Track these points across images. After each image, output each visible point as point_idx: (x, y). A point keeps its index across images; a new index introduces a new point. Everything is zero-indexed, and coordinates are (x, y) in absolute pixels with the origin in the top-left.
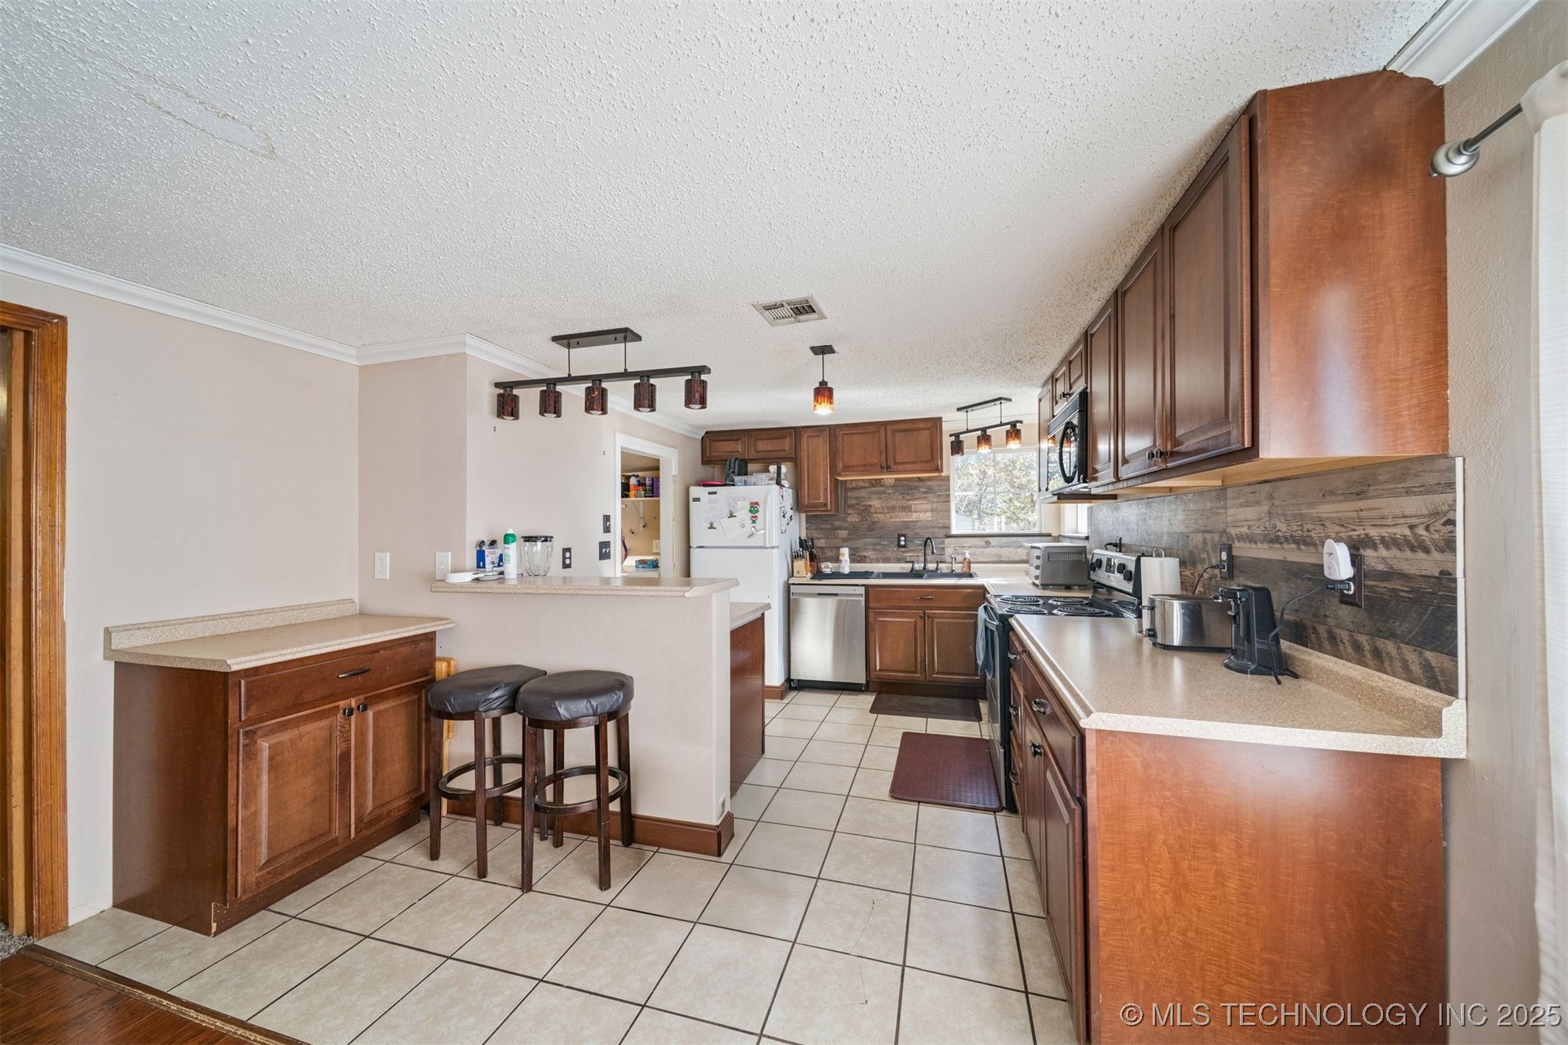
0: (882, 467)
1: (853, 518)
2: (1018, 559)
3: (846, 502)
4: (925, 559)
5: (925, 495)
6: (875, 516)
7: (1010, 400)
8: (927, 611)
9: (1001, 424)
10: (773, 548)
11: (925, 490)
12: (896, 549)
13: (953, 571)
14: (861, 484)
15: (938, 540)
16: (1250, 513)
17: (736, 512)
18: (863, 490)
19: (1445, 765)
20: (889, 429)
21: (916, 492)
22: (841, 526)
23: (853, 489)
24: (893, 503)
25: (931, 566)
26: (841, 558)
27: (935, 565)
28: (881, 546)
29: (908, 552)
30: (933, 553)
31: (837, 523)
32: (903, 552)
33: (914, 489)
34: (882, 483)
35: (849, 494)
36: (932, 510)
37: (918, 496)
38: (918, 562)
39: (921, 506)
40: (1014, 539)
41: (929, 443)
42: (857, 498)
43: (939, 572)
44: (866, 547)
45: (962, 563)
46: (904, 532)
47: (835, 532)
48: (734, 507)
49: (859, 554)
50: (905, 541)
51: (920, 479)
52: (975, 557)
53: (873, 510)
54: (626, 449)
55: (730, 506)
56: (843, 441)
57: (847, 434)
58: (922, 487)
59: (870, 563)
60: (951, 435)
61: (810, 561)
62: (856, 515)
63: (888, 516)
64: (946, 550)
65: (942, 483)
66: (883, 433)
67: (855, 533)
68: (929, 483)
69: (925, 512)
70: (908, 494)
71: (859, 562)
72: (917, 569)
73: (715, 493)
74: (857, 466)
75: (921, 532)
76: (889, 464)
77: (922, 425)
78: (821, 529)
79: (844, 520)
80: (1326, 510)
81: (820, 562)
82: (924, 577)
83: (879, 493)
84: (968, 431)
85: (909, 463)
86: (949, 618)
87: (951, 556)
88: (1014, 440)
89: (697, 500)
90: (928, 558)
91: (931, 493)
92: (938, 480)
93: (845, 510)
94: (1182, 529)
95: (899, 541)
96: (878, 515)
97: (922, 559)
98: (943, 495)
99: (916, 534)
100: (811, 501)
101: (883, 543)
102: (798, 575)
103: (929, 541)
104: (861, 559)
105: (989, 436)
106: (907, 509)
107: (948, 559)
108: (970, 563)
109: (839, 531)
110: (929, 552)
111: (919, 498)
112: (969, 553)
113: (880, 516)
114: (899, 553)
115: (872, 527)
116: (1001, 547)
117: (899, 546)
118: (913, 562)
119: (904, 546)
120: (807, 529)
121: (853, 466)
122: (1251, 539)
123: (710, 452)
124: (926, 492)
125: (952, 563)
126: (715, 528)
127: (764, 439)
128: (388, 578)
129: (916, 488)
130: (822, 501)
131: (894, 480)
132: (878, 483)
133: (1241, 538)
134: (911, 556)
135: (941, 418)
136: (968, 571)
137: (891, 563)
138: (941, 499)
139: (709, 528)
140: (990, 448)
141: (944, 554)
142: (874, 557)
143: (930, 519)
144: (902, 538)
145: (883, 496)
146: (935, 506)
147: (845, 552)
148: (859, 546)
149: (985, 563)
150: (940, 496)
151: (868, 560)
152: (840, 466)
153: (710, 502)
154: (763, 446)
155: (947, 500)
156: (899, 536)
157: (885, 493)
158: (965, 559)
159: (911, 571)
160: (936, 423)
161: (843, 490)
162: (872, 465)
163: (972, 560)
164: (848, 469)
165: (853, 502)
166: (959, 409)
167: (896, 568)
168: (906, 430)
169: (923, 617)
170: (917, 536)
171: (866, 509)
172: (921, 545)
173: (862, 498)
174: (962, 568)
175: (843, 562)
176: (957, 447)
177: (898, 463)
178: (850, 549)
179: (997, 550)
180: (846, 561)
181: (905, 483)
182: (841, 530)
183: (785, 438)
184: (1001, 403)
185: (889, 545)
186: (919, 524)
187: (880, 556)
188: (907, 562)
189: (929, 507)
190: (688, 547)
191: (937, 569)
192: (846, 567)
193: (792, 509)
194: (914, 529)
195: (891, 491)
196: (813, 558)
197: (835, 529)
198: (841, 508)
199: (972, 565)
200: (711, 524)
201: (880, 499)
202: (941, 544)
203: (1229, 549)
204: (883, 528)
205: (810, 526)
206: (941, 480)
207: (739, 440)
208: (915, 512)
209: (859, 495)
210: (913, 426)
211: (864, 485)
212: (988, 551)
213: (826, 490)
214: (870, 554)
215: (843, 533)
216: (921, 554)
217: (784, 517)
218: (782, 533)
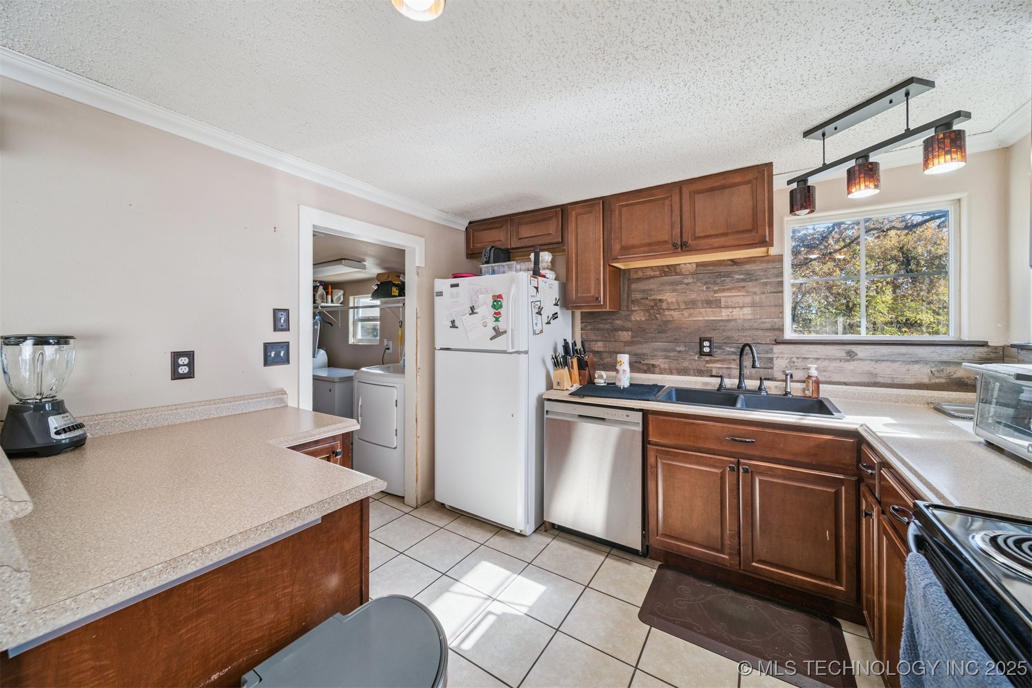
0: (675, 246)
1: (639, 316)
3: (629, 296)
4: (740, 374)
5: (742, 284)
6: (667, 313)
7: (930, 84)
8: (742, 461)
9: (909, 133)
10: (518, 352)
11: (742, 277)
12: (696, 358)
13: (786, 394)
14: (649, 272)
15: (762, 347)
17: (478, 307)
18: (652, 280)
20: (686, 191)
21: (728, 280)
22: (623, 327)
23: (639, 280)
24: (694, 296)
25: (751, 384)
26: (618, 367)
27: (757, 383)
28: (676, 354)
29: (715, 362)
30: (754, 366)
31: (618, 322)
32: (707, 362)
33: (724, 276)
34: (678, 271)
35: (634, 286)
36: (753, 305)
37: (730, 285)
38: (730, 377)
39: (735, 300)
40: (904, 349)
41: (750, 204)
42: (644, 291)
43: (764, 393)
44: (656, 353)
45: (804, 382)
46: (709, 336)
47: (616, 333)
48: (476, 301)
49: (646, 362)
50: (710, 347)
51: (734, 262)
52: (825, 374)
53: (664, 306)
54: (320, 227)
55: (471, 300)
56: (621, 214)
57: (626, 205)
58: (736, 273)
59: (661, 373)
60: (789, 182)
61: (579, 369)
62: (642, 313)
63: (686, 313)
64: (775, 362)
65: (770, 265)
66: (676, 198)
67: (640, 333)
68: (748, 267)
69: (741, 308)
70: (715, 283)
71: (645, 372)
72: (728, 386)
73: (457, 285)
74: (638, 247)
75: (735, 335)
76: (685, 239)
77: (738, 179)
78: (598, 330)
79: (627, 318)
81: (595, 369)
82: (739, 405)
83: (674, 283)
84: (825, 167)
85: (716, 236)
86: (784, 478)
87: (784, 372)
88: (949, 152)
89: (440, 294)
90: (747, 372)
91: (752, 280)
92: (763, 262)
93: (627, 307)
95: (701, 347)
96: (672, 313)
97: (737, 372)
98: (770, 283)
99: (728, 337)
100: (579, 295)
101: (678, 349)
102: (559, 388)
103: (747, 348)
104: (649, 369)
105: (875, 165)
106: (717, 305)
107: (780, 375)
108: (817, 383)
109: (620, 332)
110: (747, 362)
111: (732, 288)
112: (816, 369)
113: (675, 314)
114: (701, 363)
115: (664, 328)
116: (877, 361)
117: (702, 354)
118: (721, 377)
119: (709, 354)
120: (582, 329)
121: (633, 247)
123: (473, 244)
124: (743, 280)
125: (786, 381)
126: (457, 327)
127: (527, 224)
129: (728, 275)
130: (592, 293)
131: (695, 266)
132: (672, 269)
134: (720, 368)
135: (770, 165)
136: (815, 395)
137: (688, 375)
138: (768, 289)
139: (451, 327)
140: (876, 187)
141: (772, 368)
142: (667, 366)
143: (750, 317)
144: (706, 344)
145: (679, 287)
146: (757, 298)
147: (624, 359)
148: (645, 351)
149: (845, 384)
150: (765, 284)
151: (657, 370)
152: (617, 247)
153: (452, 296)
154: (526, 231)
155: (780, 289)
156: (702, 340)
157: (681, 283)
158: (809, 377)
159: (719, 389)
160: (763, 172)
161: (626, 282)
162: (659, 243)
163: (821, 379)
164: (627, 250)
165: (638, 296)
166: (806, 134)
167: (696, 383)
168: (712, 189)
169: (735, 470)
170: (728, 341)
171: (656, 304)
172: (734, 353)
173: (651, 290)
174: (804, 390)
175: (621, 372)
177: (700, 238)
178: (631, 354)
179: (867, 366)
180: (624, 371)
181: (711, 268)
182: (622, 331)
183: (550, 218)
184: (907, 94)
185: (687, 352)
186: (732, 323)
187: (674, 365)
188: (712, 376)
189: (748, 300)
190: (432, 349)
191: (760, 389)
192: (625, 378)
193: (556, 305)
194: (724, 331)
195: (690, 280)
196: (582, 365)
197: (616, 330)
198: (624, 303)
199: (821, 385)
200: (453, 322)
201: (674, 291)
202: (767, 352)
204: (678, 329)
205: (586, 326)
206: (768, 262)
207: (501, 227)
208: (727, 307)
209: (646, 288)
210: (723, 182)
211: (652, 273)
212: (850, 366)
213: (598, 279)
214: (660, 362)
215: (626, 336)
216: (734, 366)
217: (539, 313)
218: (534, 333)
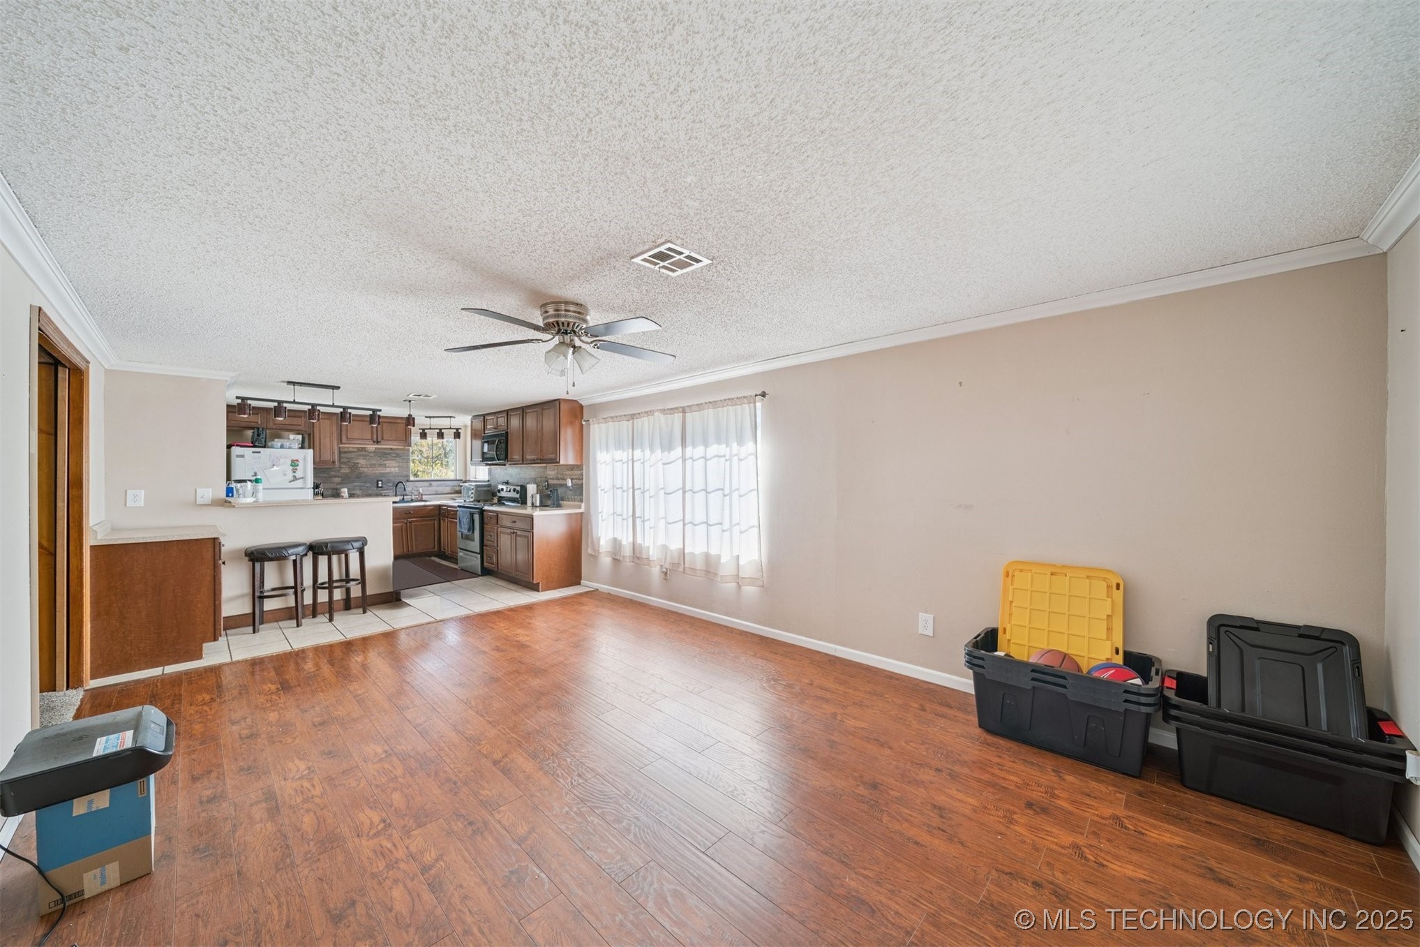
0: (374, 441)
1: (345, 471)
2: (446, 492)
3: (339, 460)
6: (361, 469)
7: (455, 417)
8: (409, 520)
11: (396, 455)
12: (375, 489)
13: (412, 500)
14: (351, 450)
16: (553, 473)
18: (356, 454)
19: (582, 513)
21: (389, 456)
22: (336, 475)
23: (346, 452)
24: (374, 462)
26: (342, 494)
27: (401, 497)
28: (365, 487)
29: (384, 490)
31: (333, 473)
32: (380, 491)
34: (368, 450)
35: (342, 455)
36: (399, 467)
37: (390, 458)
39: (390, 464)
41: (404, 430)
42: (348, 458)
43: (405, 500)
45: (417, 495)
46: (381, 479)
48: (276, 462)
51: (395, 449)
52: (424, 492)
53: (359, 466)
55: (270, 461)
58: (393, 453)
60: (420, 429)
62: (347, 469)
63: (370, 469)
64: (407, 489)
65: (408, 453)
67: (346, 479)
68: (399, 452)
69: (394, 468)
70: (384, 457)
73: (259, 452)
74: (356, 439)
75: (392, 478)
76: (379, 440)
77: (399, 421)
79: (338, 471)
80: (567, 472)
83: (364, 455)
84: (431, 429)
85: (388, 440)
87: (411, 492)
89: (240, 456)
91: (400, 457)
92: (405, 451)
93: (339, 466)
94: (534, 477)
95: (378, 484)
96: (364, 469)
98: (407, 457)
100: (321, 459)
101: (367, 486)
103: (400, 484)
105: (443, 433)
106: (385, 466)
107: (409, 494)
108: (422, 495)
109: (334, 479)
111: (390, 460)
112: (421, 490)
113: (366, 469)
114: (378, 491)
115: (359, 476)
116: (437, 486)
117: (378, 487)
119: (381, 487)
121: (353, 439)
122: (553, 479)
124: (396, 457)
125: (411, 496)
128: (143, 505)
129: (389, 454)
130: (330, 459)
132: (363, 449)
133: (551, 479)
134: (386, 493)
135: (414, 420)
136: (421, 499)
137: (372, 497)
138: (405, 461)
140: (442, 440)
141: (406, 491)
142: (361, 493)
143: (397, 471)
144: (380, 483)
145: (367, 458)
146: (400, 464)
147: (344, 491)
149: (429, 495)
150: (403, 459)
151: (356, 496)
152: (345, 439)
153: (254, 458)
155: (409, 461)
156: (378, 481)
157: (368, 456)
158: (419, 493)
160: (411, 421)
162: (366, 439)
164: (350, 440)
165: (345, 460)
166: (427, 417)
168: (392, 422)
170: (389, 481)
171: (356, 465)
172: (393, 486)
173: (355, 458)
174: (418, 498)
176: (423, 435)
177: (383, 439)
178: (348, 489)
179: (434, 488)
180: (346, 496)
181: (385, 451)
183: (300, 417)
184: (451, 418)
185: (371, 486)
186: (391, 474)
187: (364, 493)
189: (397, 465)
191: (403, 499)
194: (387, 477)
195: (373, 455)
197: (332, 477)
198: (336, 464)
200: (255, 473)
201: (364, 459)
203: (547, 482)
204: (367, 477)
206: (408, 451)
207: (258, 414)
208: (389, 467)
209: (350, 457)
212: (431, 488)
213: (334, 452)
214: (357, 492)
215: (338, 480)
216: (393, 491)
